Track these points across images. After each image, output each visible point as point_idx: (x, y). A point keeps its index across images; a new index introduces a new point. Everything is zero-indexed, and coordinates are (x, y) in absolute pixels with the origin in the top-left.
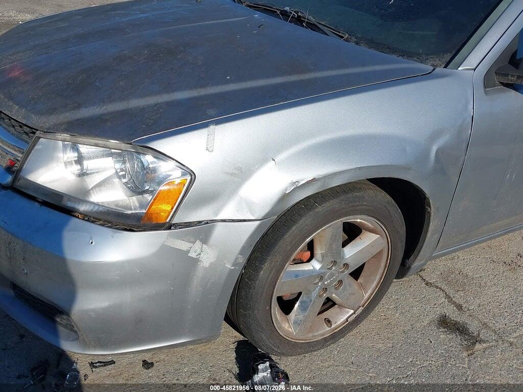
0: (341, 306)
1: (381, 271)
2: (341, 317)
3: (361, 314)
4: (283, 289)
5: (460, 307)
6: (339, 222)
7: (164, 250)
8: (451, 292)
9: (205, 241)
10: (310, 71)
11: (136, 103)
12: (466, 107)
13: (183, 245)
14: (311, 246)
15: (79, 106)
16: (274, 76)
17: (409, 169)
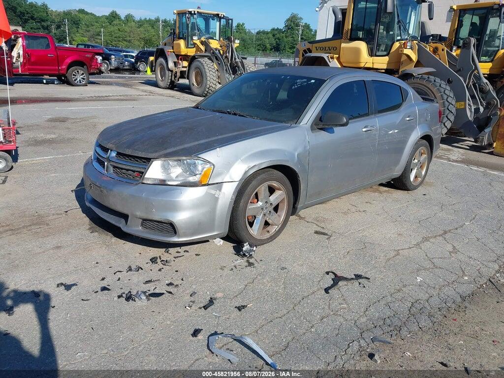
0: (272, 225)
1: (285, 207)
2: (273, 229)
3: (281, 227)
4: (249, 213)
5: (323, 228)
6: (266, 184)
7: (207, 194)
8: (318, 224)
9: (220, 190)
10: (246, 130)
11: (186, 146)
12: (306, 138)
13: (213, 192)
14: (256, 195)
15: (166, 149)
16: (234, 132)
17: (288, 161)
